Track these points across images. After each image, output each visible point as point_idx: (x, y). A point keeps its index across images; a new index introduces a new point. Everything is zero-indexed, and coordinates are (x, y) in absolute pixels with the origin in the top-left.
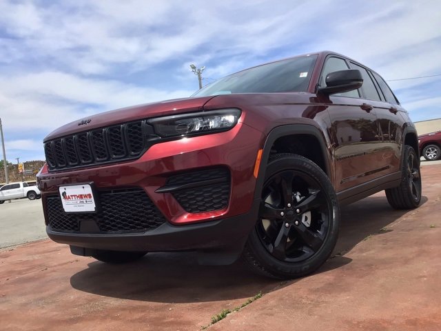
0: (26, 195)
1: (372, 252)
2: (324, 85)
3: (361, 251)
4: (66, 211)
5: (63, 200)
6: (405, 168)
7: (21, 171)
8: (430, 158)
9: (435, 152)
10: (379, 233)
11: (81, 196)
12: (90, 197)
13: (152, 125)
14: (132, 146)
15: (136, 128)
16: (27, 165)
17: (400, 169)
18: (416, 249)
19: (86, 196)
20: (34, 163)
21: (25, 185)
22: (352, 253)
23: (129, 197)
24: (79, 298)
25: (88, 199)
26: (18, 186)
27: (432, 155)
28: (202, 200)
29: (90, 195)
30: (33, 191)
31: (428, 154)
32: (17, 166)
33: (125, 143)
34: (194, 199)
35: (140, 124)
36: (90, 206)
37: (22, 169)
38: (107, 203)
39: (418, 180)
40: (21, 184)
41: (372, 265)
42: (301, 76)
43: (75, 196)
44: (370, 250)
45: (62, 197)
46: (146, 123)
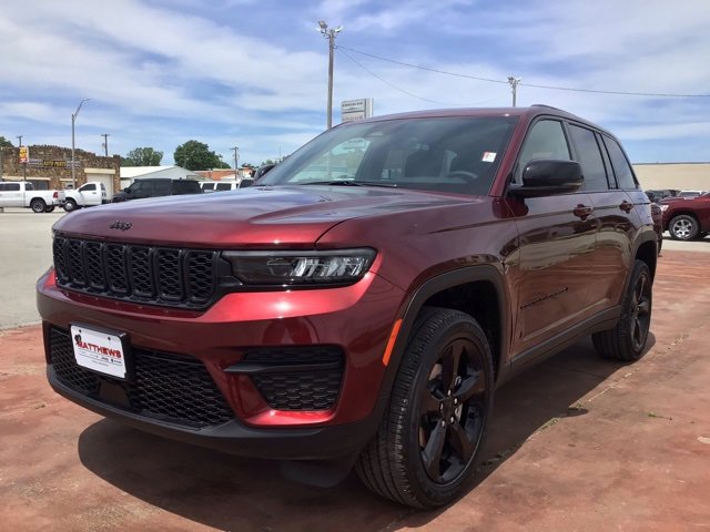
0: (28, 204)
1: (549, 461)
2: (520, 184)
3: (535, 455)
4: (79, 363)
5: (76, 347)
6: (629, 299)
7: (23, 160)
8: (679, 236)
9: (689, 228)
10: (568, 415)
11: (105, 350)
12: (119, 356)
13: (230, 260)
14: (194, 287)
15: (203, 260)
16: (34, 150)
17: (620, 302)
18: (617, 465)
19: (112, 352)
20: (45, 148)
21: (28, 188)
22: (518, 458)
23: (182, 371)
24: (87, 490)
25: (115, 358)
26: (17, 188)
27: (683, 232)
28: (297, 394)
29: (118, 353)
30: (41, 199)
31: (677, 229)
32: (18, 150)
33: (183, 278)
34: (283, 389)
35: (210, 256)
36: (118, 369)
37: (25, 157)
38: (145, 369)
39: (645, 316)
40: (22, 185)
41: (544, 494)
42: (484, 160)
43: (95, 346)
44: (545, 456)
45: (74, 342)
46: (221, 256)
